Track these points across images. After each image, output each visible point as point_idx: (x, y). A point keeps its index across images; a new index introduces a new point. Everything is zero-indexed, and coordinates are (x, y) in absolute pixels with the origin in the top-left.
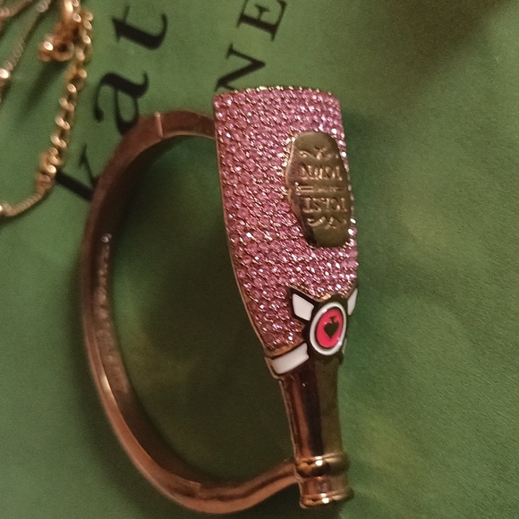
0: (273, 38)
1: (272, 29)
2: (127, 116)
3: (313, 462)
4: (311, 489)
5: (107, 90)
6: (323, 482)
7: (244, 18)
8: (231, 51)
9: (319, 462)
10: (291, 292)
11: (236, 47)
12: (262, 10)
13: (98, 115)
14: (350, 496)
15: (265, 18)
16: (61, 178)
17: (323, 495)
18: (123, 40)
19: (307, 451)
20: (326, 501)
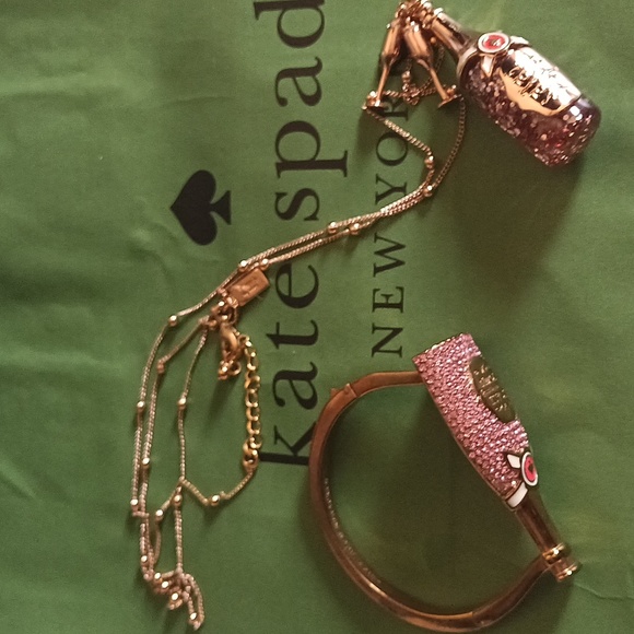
0: (402, 311)
1: (399, 306)
2: (307, 395)
3: (552, 553)
4: (557, 568)
5: (282, 383)
6: (562, 563)
7: (376, 306)
8: (374, 328)
9: (556, 551)
10: (505, 454)
11: (377, 325)
12: (387, 297)
13: (280, 402)
14: (580, 567)
15: (391, 301)
16: (263, 457)
17: (566, 570)
18: (282, 346)
19: (546, 548)
20: (569, 573)
